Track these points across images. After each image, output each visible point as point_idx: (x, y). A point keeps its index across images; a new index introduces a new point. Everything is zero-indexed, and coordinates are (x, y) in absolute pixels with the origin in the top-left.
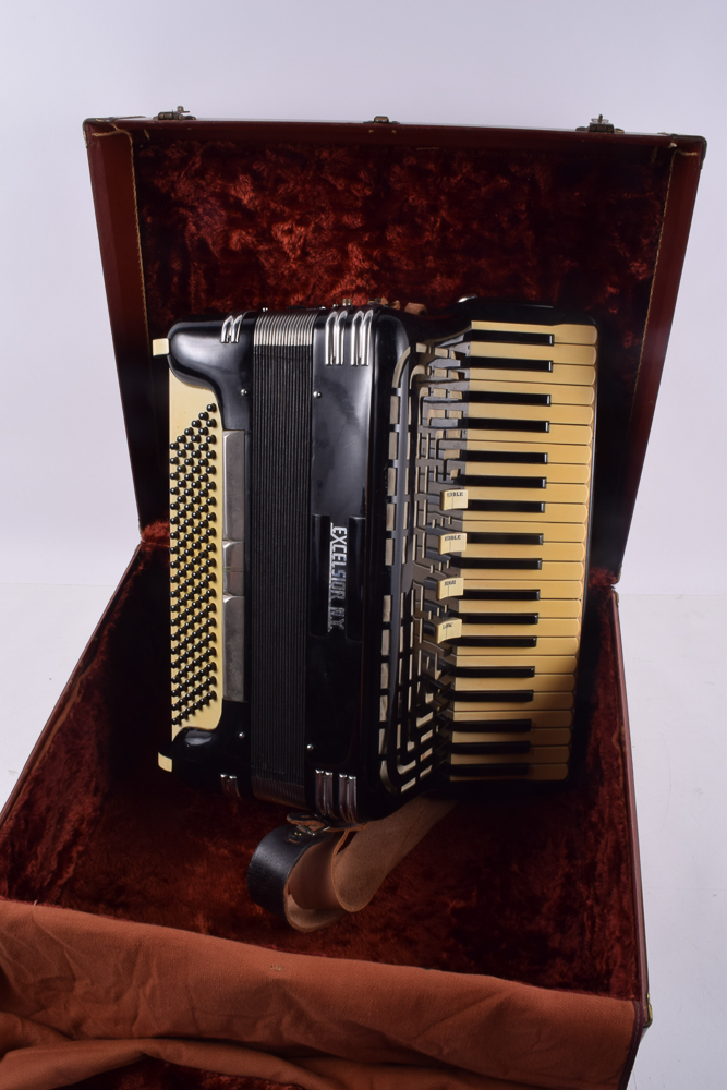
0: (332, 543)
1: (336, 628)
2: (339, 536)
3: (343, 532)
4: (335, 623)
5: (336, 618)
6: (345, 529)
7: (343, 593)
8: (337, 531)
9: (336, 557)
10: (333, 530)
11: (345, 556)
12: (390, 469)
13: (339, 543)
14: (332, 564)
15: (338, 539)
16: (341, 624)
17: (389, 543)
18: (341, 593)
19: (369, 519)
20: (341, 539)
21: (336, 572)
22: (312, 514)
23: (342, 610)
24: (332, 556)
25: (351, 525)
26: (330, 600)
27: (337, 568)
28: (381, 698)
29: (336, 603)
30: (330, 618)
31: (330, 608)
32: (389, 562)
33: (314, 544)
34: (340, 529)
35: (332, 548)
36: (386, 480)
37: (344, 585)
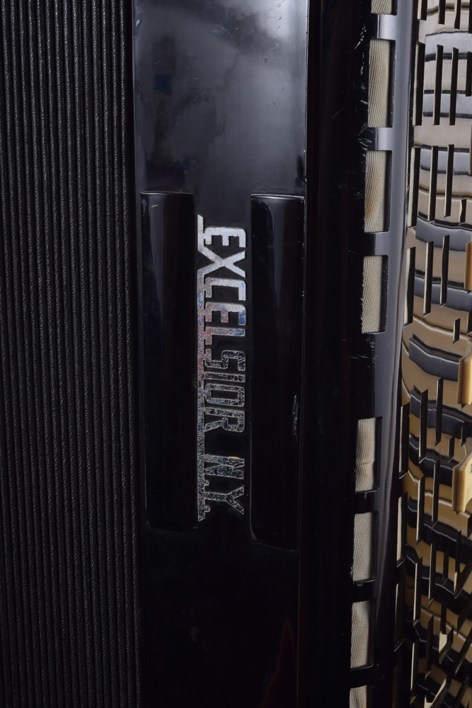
0: (202, 272)
1: (219, 509)
2: (223, 252)
3: (233, 240)
4: (220, 496)
5: (218, 484)
6: (240, 234)
7: (239, 415)
8: (217, 240)
9: (216, 315)
10: (205, 236)
11: (240, 309)
12: (373, 44)
13: (224, 273)
14: (205, 336)
15: (219, 263)
16: (234, 499)
17: (372, 267)
18: (234, 416)
19: (312, 196)
20: (229, 263)
21: (216, 355)
22: (140, 190)
23: (234, 463)
24: (204, 312)
25: (258, 220)
26: (201, 435)
27: (219, 344)
28: (352, 692)
29: (221, 442)
30: (202, 482)
31: (202, 457)
32: (370, 323)
33: (149, 278)
34: (226, 233)
35: (204, 289)
36: (365, 79)
37: (241, 391)
